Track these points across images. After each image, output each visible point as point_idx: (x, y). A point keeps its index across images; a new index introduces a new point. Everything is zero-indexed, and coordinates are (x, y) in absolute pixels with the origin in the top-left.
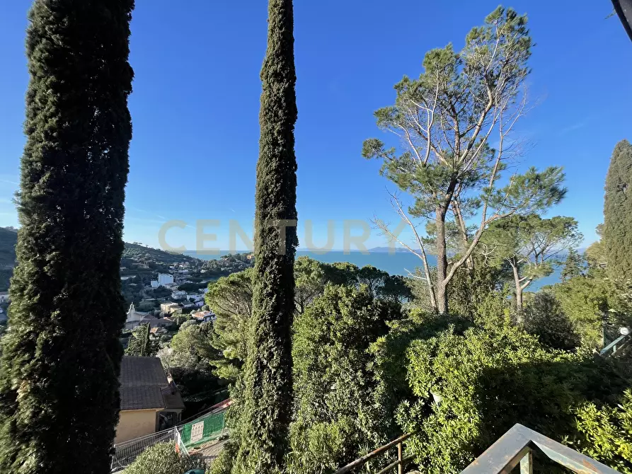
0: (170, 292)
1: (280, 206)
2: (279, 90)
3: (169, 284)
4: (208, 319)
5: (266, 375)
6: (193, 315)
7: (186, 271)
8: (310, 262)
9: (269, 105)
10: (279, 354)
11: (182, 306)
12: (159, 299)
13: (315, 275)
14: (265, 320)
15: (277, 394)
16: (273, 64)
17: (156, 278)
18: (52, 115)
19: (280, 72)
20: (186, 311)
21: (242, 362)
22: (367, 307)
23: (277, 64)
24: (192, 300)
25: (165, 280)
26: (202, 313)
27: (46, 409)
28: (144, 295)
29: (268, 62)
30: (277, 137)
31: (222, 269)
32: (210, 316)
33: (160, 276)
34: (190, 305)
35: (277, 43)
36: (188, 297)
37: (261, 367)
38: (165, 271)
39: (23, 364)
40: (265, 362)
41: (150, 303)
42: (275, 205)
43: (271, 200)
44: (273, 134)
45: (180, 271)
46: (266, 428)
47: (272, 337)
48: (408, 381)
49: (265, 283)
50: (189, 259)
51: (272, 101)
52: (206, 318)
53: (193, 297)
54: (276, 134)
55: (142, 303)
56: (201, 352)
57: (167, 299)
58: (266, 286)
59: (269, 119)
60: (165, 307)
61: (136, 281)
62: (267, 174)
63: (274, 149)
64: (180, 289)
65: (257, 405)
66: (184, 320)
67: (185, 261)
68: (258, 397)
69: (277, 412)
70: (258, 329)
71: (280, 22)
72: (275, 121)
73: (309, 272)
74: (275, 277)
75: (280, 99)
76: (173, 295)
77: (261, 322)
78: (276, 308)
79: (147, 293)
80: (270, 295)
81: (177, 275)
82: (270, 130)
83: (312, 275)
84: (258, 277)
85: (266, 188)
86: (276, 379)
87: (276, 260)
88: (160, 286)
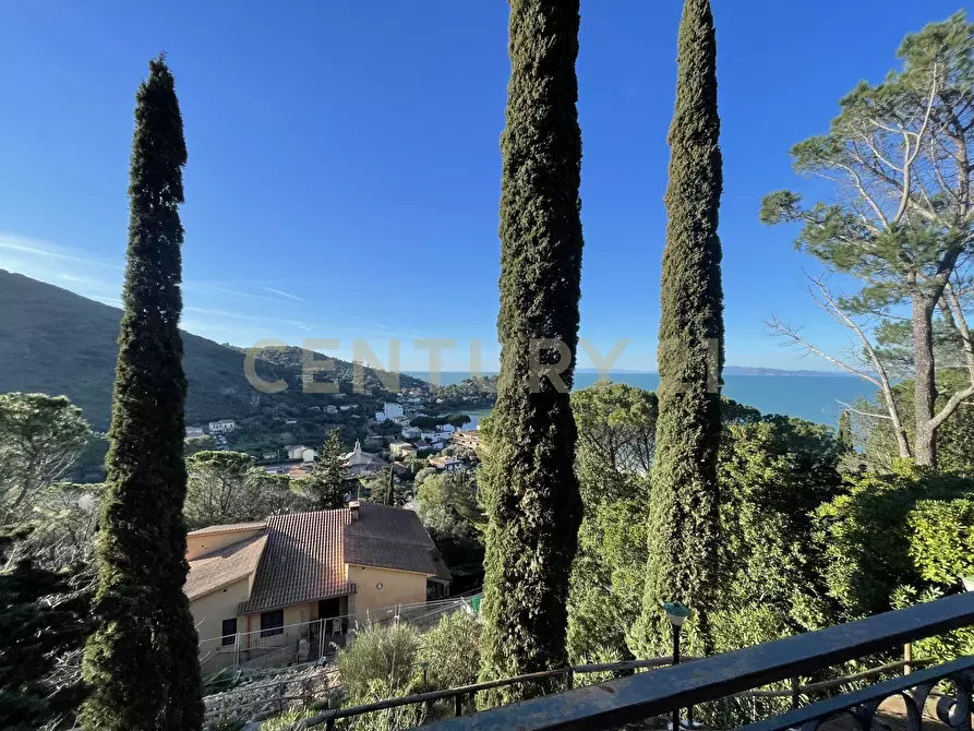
0: (399, 427)
1: (707, 310)
2: (702, 155)
3: (398, 418)
4: (451, 467)
5: (688, 525)
7: (418, 400)
9: (689, 179)
10: (710, 501)
11: (416, 447)
12: (386, 437)
14: (687, 457)
15: (706, 550)
16: (691, 121)
17: (381, 409)
19: (703, 131)
20: (422, 454)
23: (698, 120)
24: (428, 440)
26: (443, 458)
28: (369, 431)
29: (681, 119)
30: (700, 220)
31: (464, 398)
32: (453, 464)
33: (387, 406)
34: (426, 448)
35: (697, 91)
36: (423, 436)
37: (681, 516)
38: (392, 399)
40: (687, 508)
41: (376, 441)
42: (699, 309)
43: (692, 304)
44: (694, 216)
45: (411, 400)
46: (690, 591)
47: (696, 479)
48: (913, 558)
49: (685, 411)
50: (420, 383)
51: (692, 173)
52: (448, 466)
53: (429, 435)
54: (699, 216)
55: (367, 440)
57: (396, 438)
58: (686, 414)
59: (688, 197)
60: (395, 449)
61: (358, 412)
62: (686, 270)
63: (696, 236)
64: (412, 424)
65: (676, 561)
67: (415, 386)
68: (676, 553)
69: (704, 573)
70: (675, 468)
71: (701, 60)
72: (697, 199)
74: (700, 403)
75: (705, 169)
76: (403, 433)
77: (681, 460)
78: (702, 443)
79: (372, 427)
80: (693, 426)
81: (407, 406)
82: (690, 212)
84: (674, 403)
85: (686, 288)
86: (703, 531)
87: (701, 381)
88: (388, 420)
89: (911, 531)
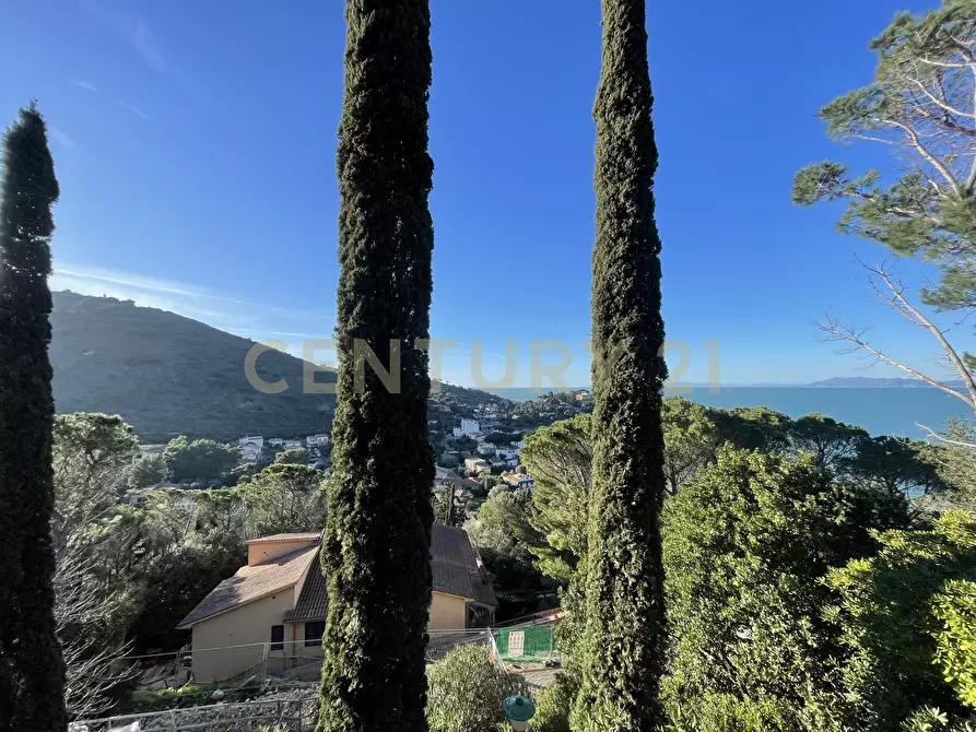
0: (474, 444)
1: (634, 314)
2: (624, 127)
3: (474, 434)
4: (524, 485)
5: (618, 585)
6: (505, 479)
7: (494, 416)
8: (687, 406)
9: (610, 156)
10: (641, 557)
11: (490, 463)
12: (463, 453)
13: (697, 429)
14: (615, 498)
15: (639, 620)
16: (612, 89)
17: (459, 425)
18: (362, 236)
19: (625, 98)
20: (496, 471)
21: (577, 558)
22: (817, 496)
23: (620, 86)
24: (503, 457)
25: (469, 428)
26: (516, 476)
27: (366, 570)
28: (447, 446)
29: (604, 89)
30: (624, 204)
31: (541, 415)
32: (527, 482)
33: (464, 422)
34: (500, 464)
35: (619, 53)
36: (498, 452)
37: (610, 573)
38: (469, 415)
39: (345, 515)
40: (617, 564)
41: (452, 457)
42: (624, 313)
43: (617, 307)
44: (617, 200)
45: (487, 416)
46: (623, 670)
47: (626, 526)
49: (612, 439)
50: (497, 400)
51: (613, 149)
52: (521, 483)
53: (503, 452)
54: (622, 200)
55: (443, 456)
56: (517, 532)
57: (472, 453)
58: (614, 443)
59: (610, 178)
60: (471, 464)
61: (437, 427)
62: (610, 266)
63: (619, 224)
64: (488, 440)
65: (606, 628)
66: (492, 483)
67: (492, 403)
68: (607, 617)
69: (639, 649)
70: (603, 511)
71: (622, 16)
72: (620, 180)
73: (685, 424)
74: (628, 429)
75: (627, 142)
76: (479, 449)
77: (608, 501)
78: (632, 481)
79: (450, 443)
80: (622, 458)
81: (483, 421)
82: (613, 196)
83: (691, 429)
84: (601, 430)
85: (609, 288)
86: (636, 595)
87: (629, 402)
88: (464, 435)
89: (939, 625)
